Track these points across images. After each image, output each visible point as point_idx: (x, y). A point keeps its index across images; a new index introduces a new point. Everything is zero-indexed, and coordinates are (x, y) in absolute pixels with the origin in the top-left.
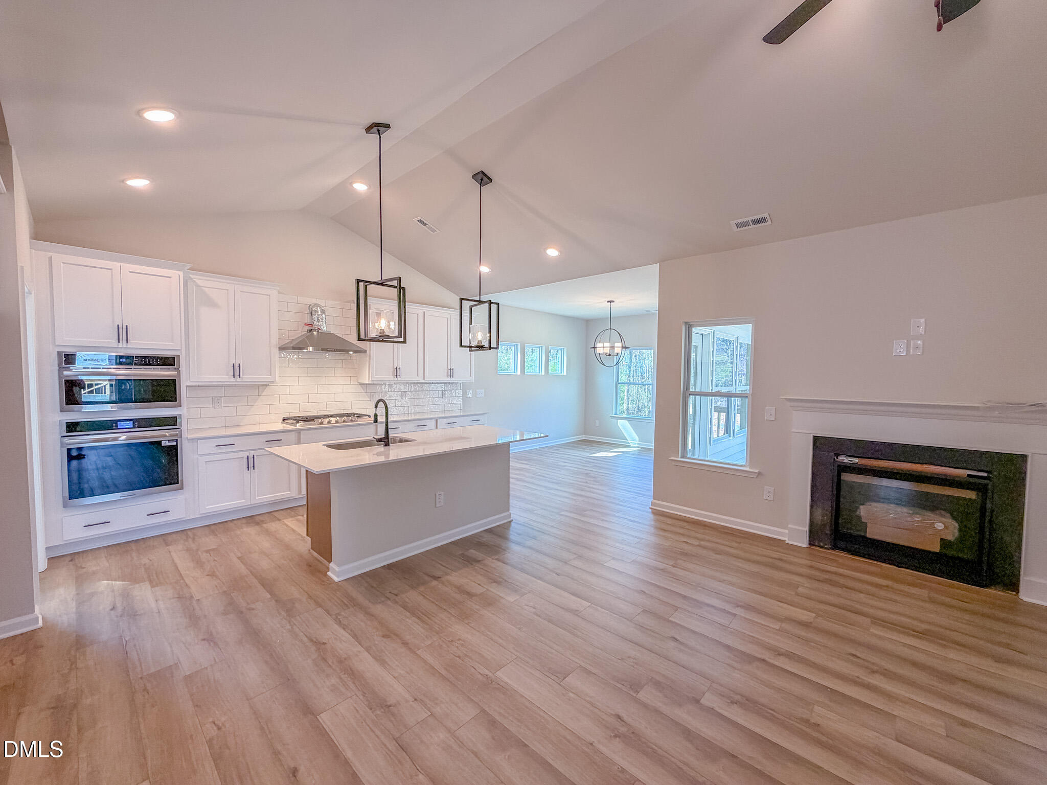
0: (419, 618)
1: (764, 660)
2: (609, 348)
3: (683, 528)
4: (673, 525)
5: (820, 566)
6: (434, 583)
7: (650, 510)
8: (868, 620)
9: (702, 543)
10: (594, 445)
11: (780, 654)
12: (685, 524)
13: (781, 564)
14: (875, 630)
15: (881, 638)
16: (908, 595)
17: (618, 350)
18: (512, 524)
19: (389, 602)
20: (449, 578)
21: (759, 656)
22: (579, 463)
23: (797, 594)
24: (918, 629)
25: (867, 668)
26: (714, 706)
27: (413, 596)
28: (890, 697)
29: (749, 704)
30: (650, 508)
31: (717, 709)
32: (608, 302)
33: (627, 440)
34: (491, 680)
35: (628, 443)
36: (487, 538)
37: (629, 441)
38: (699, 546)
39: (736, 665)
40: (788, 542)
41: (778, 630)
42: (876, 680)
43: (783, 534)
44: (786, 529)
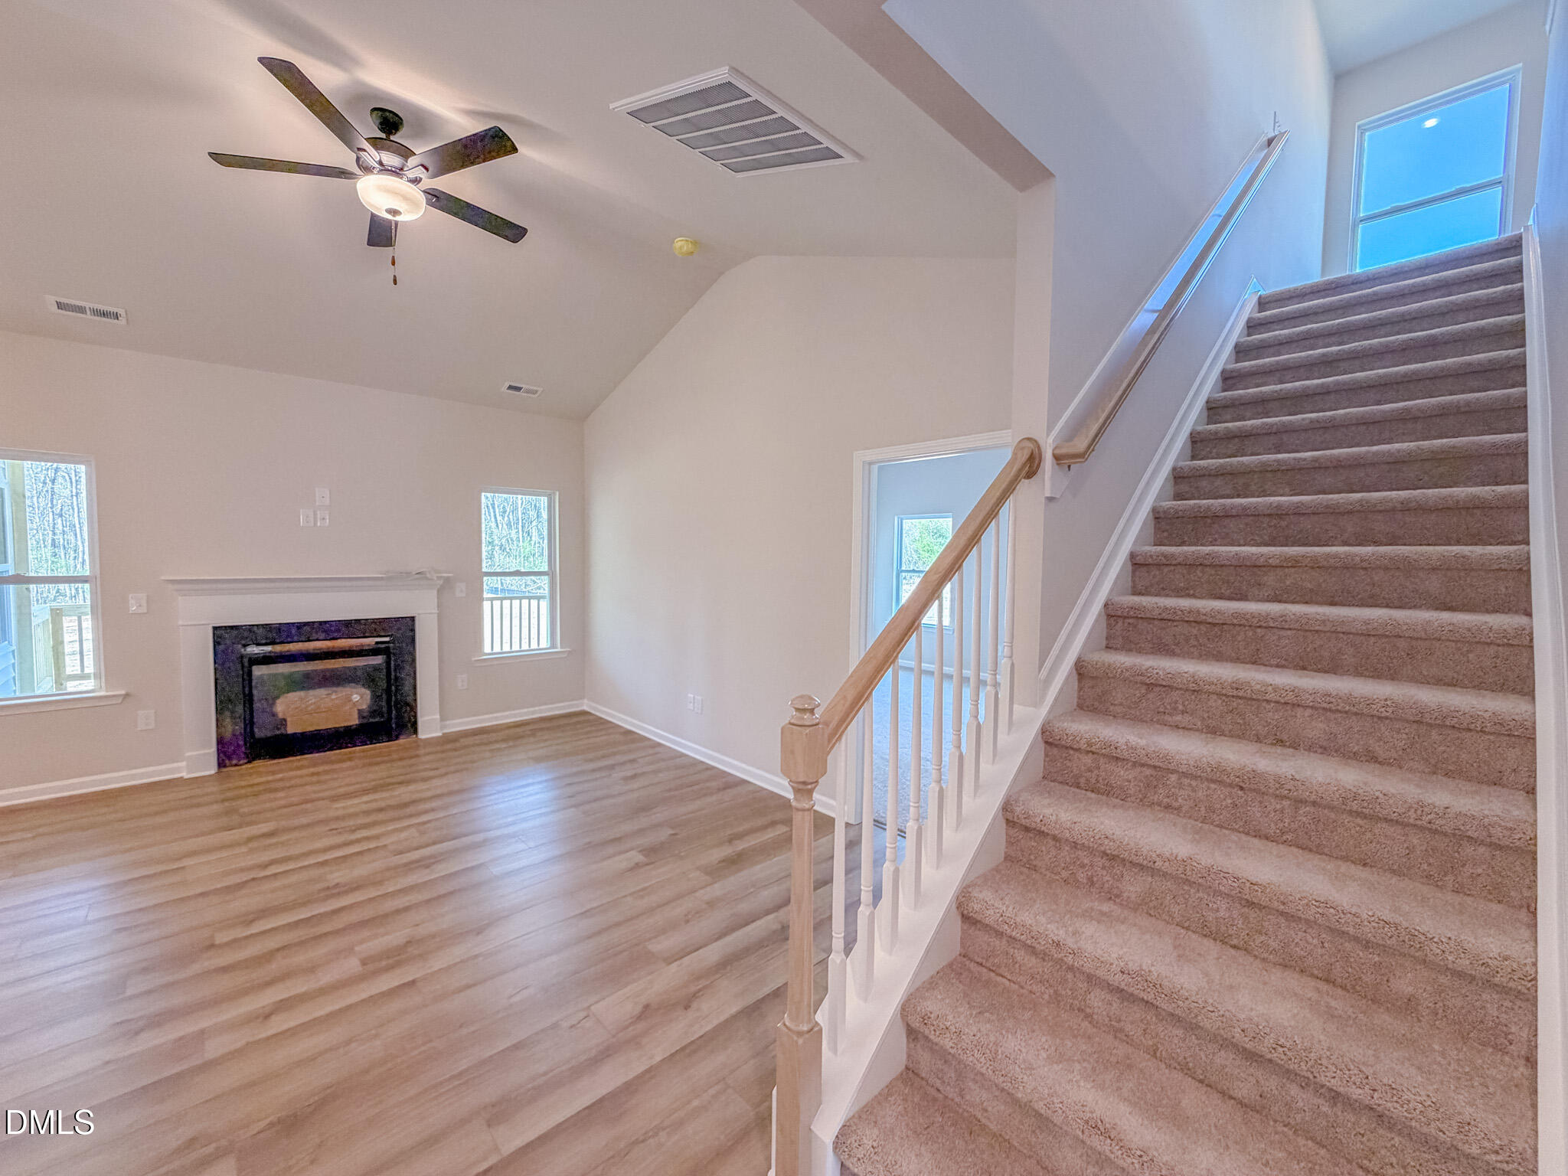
5: (247, 783)
14: (338, 805)
15: (346, 808)
23: (244, 816)
25: (348, 831)
40: (189, 776)
43: (179, 770)
44: (182, 761)
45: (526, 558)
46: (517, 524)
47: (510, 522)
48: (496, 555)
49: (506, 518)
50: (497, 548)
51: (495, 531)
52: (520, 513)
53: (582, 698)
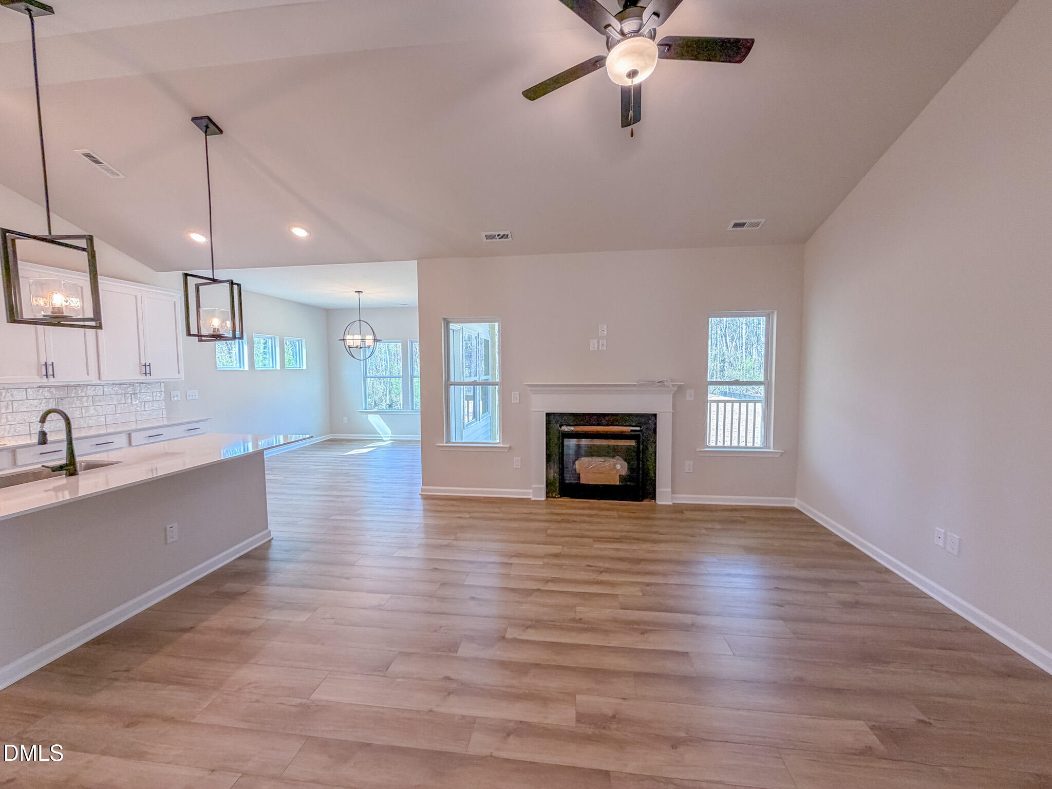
0: (178, 683)
1: (539, 590)
2: (360, 341)
3: (453, 506)
4: (443, 505)
5: (557, 511)
6: (186, 636)
7: (420, 497)
8: (591, 540)
9: (472, 515)
10: (344, 443)
11: (547, 581)
12: (455, 502)
13: (532, 517)
14: (597, 545)
15: (601, 549)
16: (607, 517)
17: (368, 343)
18: (273, 542)
19: (117, 684)
20: (206, 624)
21: (535, 588)
22: (333, 464)
23: (549, 536)
24: (616, 537)
25: (597, 571)
26: (515, 635)
27: (157, 663)
28: (612, 584)
29: (537, 624)
30: (420, 494)
31: (518, 637)
32: (356, 292)
33: (379, 434)
34: (308, 706)
35: (381, 437)
36: (246, 565)
37: (382, 435)
38: (470, 518)
39: (521, 600)
40: (533, 499)
41: (543, 565)
42: (605, 577)
43: (528, 494)
44: (531, 489)
45: (748, 371)
46: (742, 347)
47: (737, 345)
48: (726, 369)
49: (734, 343)
50: (727, 364)
51: (726, 352)
52: (744, 339)
53: (794, 496)
